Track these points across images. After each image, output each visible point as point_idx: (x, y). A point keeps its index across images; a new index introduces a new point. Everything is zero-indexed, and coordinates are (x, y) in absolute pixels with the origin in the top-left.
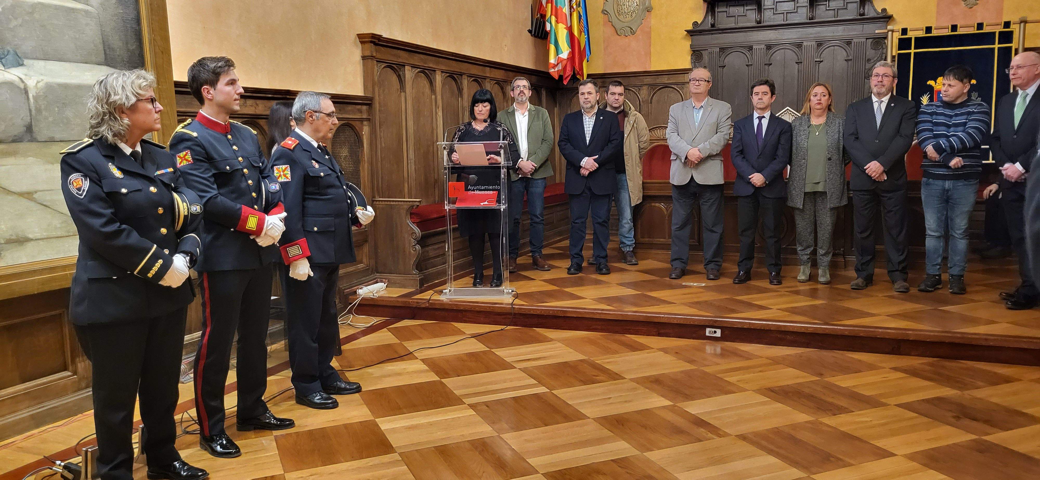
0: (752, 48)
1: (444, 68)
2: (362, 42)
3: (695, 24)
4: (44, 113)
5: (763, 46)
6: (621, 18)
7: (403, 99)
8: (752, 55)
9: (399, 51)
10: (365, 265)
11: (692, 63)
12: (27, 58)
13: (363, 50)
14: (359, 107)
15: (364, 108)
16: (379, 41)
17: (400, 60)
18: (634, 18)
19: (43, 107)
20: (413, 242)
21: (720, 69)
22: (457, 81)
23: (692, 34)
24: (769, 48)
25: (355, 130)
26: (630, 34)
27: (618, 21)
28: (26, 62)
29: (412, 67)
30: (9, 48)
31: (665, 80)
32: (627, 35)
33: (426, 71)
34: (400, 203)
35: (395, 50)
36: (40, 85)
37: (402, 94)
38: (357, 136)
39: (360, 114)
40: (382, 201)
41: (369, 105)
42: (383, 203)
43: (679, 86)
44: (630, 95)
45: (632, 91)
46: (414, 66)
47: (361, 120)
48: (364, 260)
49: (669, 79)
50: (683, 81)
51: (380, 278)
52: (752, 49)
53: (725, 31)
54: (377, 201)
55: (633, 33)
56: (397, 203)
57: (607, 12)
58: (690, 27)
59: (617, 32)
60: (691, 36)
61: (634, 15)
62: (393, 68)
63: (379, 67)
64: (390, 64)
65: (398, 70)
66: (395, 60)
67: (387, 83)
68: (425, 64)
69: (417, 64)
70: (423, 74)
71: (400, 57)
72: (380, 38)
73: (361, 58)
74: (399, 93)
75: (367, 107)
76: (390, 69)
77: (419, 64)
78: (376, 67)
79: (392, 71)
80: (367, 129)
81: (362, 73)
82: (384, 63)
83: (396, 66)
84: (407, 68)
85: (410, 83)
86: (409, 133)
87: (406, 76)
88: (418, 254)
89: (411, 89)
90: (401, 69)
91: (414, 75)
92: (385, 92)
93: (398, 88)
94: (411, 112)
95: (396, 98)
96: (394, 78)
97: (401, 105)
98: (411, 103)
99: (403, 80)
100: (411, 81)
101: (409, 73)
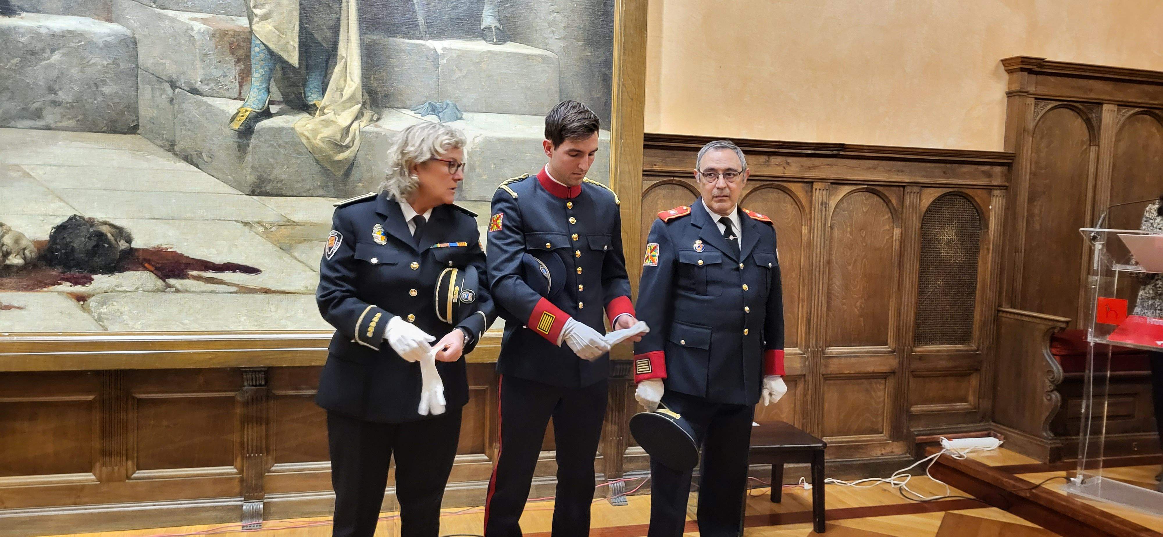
2: (1010, 72)
4: (477, 170)
7: (1092, 155)
9: (1091, 82)
10: (970, 404)
12: (466, 111)
13: (1010, 83)
14: (986, 168)
15: (998, 169)
16: (1036, 67)
17: (1092, 96)
19: (477, 163)
20: (1049, 386)
25: (973, 202)
28: (465, 115)
29: (1119, 105)
30: (448, 102)
33: (1157, 111)
34: (1036, 321)
35: (1081, 80)
36: (477, 140)
37: (1093, 148)
38: (977, 211)
39: (987, 179)
40: (1011, 313)
41: (1009, 166)
42: (1012, 316)
46: (1122, 105)
47: (989, 189)
48: (971, 398)
51: (994, 430)
54: (1004, 312)
56: (1030, 320)
62: (1074, 108)
63: (1042, 107)
64: (1066, 103)
65: (1085, 111)
66: (1079, 96)
67: (1057, 132)
68: (1155, 99)
69: (1134, 100)
70: (1148, 117)
71: (1091, 90)
72: (1041, 62)
73: (1006, 95)
74: (1085, 147)
75: (1004, 169)
76: (1067, 110)
77: (1139, 101)
78: (1033, 107)
79: (1071, 113)
80: (999, 201)
81: (1005, 117)
82: (1053, 102)
83: (1082, 105)
84: (1106, 107)
85: (1110, 132)
86: (1098, 211)
87: (1103, 120)
88: (1055, 406)
89: (1113, 141)
90: (1092, 110)
91: (1124, 118)
92: (1052, 146)
93: (1084, 140)
94: (1107, 178)
95: (1077, 155)
96: (1076, 123)
97: (1087, 167)
98: (1110, 163)
99: (1095, 126)
100: (1116, 129)
101: (1112, 116)
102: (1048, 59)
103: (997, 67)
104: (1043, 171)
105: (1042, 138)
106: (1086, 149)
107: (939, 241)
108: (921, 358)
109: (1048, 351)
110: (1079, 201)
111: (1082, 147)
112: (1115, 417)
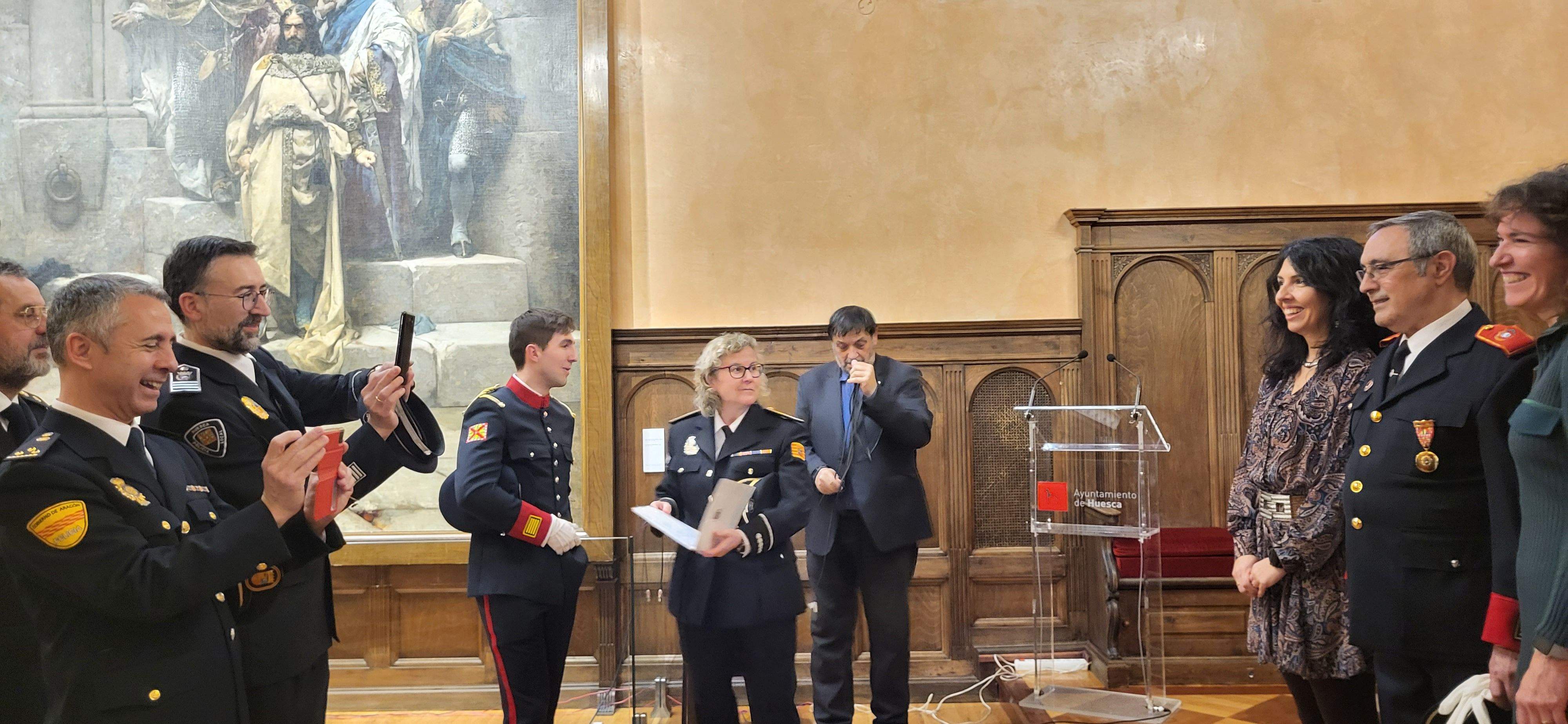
2: (1075, 226)
4: (451, 377)
7: (1209, 315)
9: (1191, 226)
10: (1059, 619)
12: (439, 323)
13: (1077, 238)
14: (1053, 339)
15: (1064, 339)
16: (1100, 218)
17: (1195, 243)
19: (451, 371)
20: (1108, 594)
25: (1035, 377)
28: (438, 326)
29: (1237, 251)
30: (422, 315)
35: (1175, 227)
36: (449, 349)
37: (1208, 305)
39: (1053, 351)
41: (1079, 333)
46: (1242, 250)
47: (1058, 363)
48: (1060, 611)
62: (1174, 260)
63: (1124, 262)
64: (1159, 255)
65: (1190, 262)
66: (1174, 245)
67: (1154, 289)
69: (1259, 243)
71: (1192, 237)
72: (1103, 213)
73: (1075, 253)
74: (1197, 304)
75: (1076, 337)
76: (1165, 262)
77: (1268, 243)
78: (1109, 263)
79: (1172, 265)
80: (1072, 376)
81: (1076, 278)
82: (1139, 255)
83: (1183, 255)
84: (1217, 254)
85: (1229, 283)
86: (1222, 380)
87: (1215, 271)
88: (1112, 616)
89: (1235, 294)
90: (1200, 260)
91: (1251, 266)
92: (1148, 306)
93: (1195, 295)
94: (1231, 340)
95: (1187, 315)
96: (1180, 277)
97: (1203, 329)
98: (1233, 321)
99: (1207, 279)
100: (1237, 279)
101: (1229, 264)
102: (1109, 208)
103: (1060, 222)
104: (1138, 337)
105: (1132, 298)
106: (1199, 307)
107: (997, 426)
108: (982, 563)
109: (1109, 551)
110: (1196, 368)
111: (1193, 303)
112: (1220, 634)
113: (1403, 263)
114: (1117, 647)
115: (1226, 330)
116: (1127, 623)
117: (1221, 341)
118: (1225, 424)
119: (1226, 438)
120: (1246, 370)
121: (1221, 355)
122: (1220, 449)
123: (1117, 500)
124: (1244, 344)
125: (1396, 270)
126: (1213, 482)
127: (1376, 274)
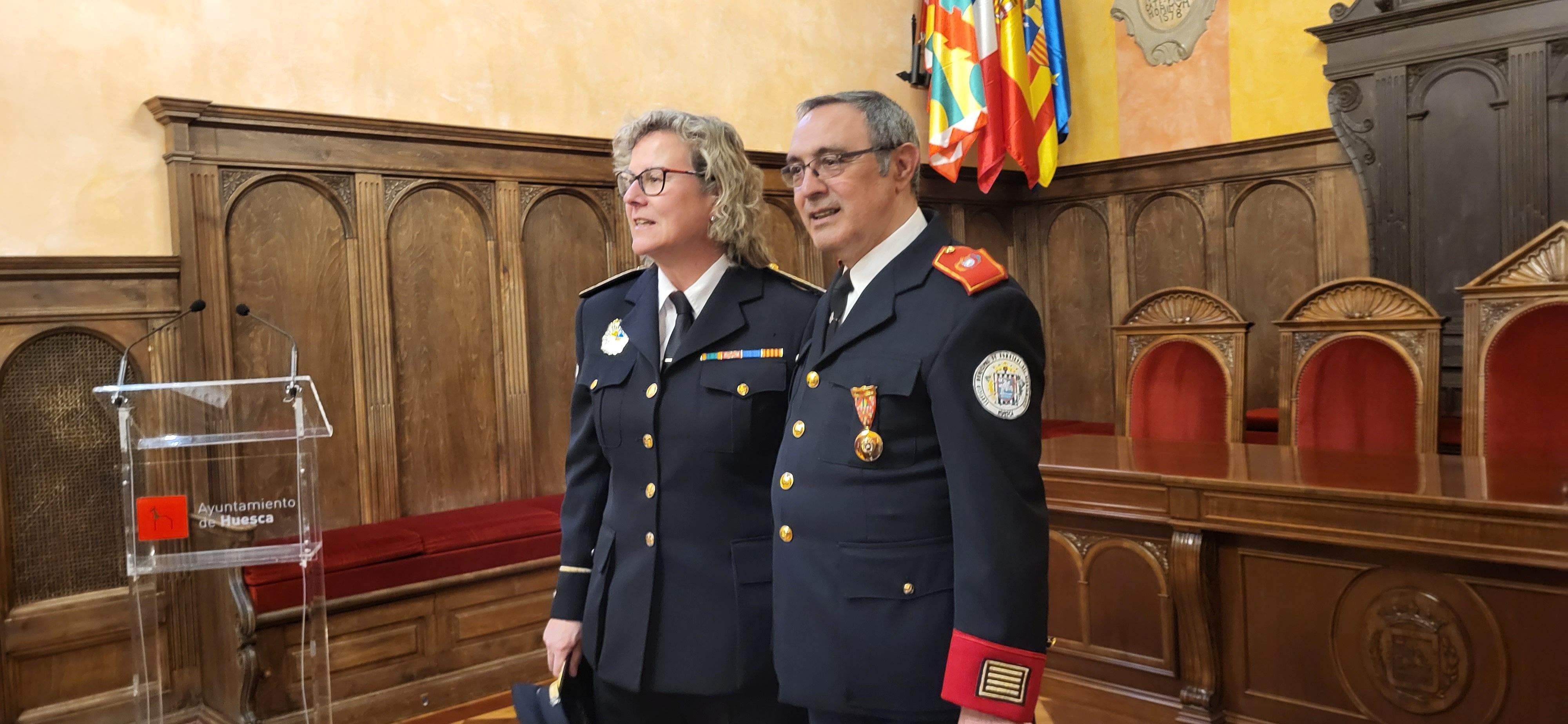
0: (1506, 54)
1: (529, 173)
2: (162, 122)
3: (1338, 9)
5: (1540, 47)
6: (1155, 22)
7: (351, 254)
8: (1506, 76)
9: (326, 139)
11: (1331, 114)
13: (169, 140)
14: (134, 283)
15: (156, 285)
16: (201, 115)
17: (331, 160)
18: (1187, 18)
20: (240, 639)
21: (1413, 124)
22: (595, 204)
23: (1327, 37)
24: (1559, 49)
26: (1176, 57)
27: (1149, 31)
29: (384, 175)
31: (1265, 164)
32: (1169, 62)
33: (457, 184)
35: (304, 137)
37: (350, 242)
39: (135, 303)
41: (177, 276)
43: (1304, 178)
44: (1182, 209)
45: (1185, 198)
46: (390, 175)
47: (142, 319)
49: (1275, 161)
50: (1313, 164)
52: (1504, 60)
53: (1419, 18)
55: (1186, 56)
57: (1123, 13)
58: (1327, 20)
59: (1145, 57)
60: (1326, 42)
61: (1185, 11)
62: (304, 182)
63: (238, 180)
64: (284, 173)
65: (326, 184)
66: (304, 161)
67: (279, 219)
68: (446, 165)
69: (409, 168)
70: (446, 192)
71: (328, 153)
72: (205, 107)
73: (164, 162)
74: (336, 241)
75: (171, 283)
76: (292, 184)
77: (419, 168)
78: (216, 180)
79: (303, 188)
80: (167, 337)
81: (167, 198)
82: (258, 171)
83: (317, 176)
84: (359, 178)
85: (375, 216)
86: (370, 338)
87: (358, 198)
88: (248, 671)
89: (383, 230)
90: (338, 184)
91: (400, 194)
92: (271, 242)
93: (333, 229)
94: (379, 287)
95: (324, 253)
96: (313, 204)
97: (344, 271)
98: (381, 263)
99: (348, 209)
100: (385, 211)
101: (374, 191)
102: (215, 102)
103: (138, 115)
104: (261, 282)
105: (249, 229)
106: (339, 244)
107: (47, 416)
108: (27, 625)
109: (239, 581)
110: (338, 325)
111: (331, 241)
112: (385, 661)
113: (863, 156)
114: (254, 709)
115: (373, 274)
116: (268, 673)
117: (367, 288)
118: (376, 393)
119: (377, 411)
120: (397, 323)
121: (368, 305)
122: (371, 425)
123: (266, 512)
124: (395, 293)
125: (855, 166)
126: (363, 467)
127: (822, 171)
